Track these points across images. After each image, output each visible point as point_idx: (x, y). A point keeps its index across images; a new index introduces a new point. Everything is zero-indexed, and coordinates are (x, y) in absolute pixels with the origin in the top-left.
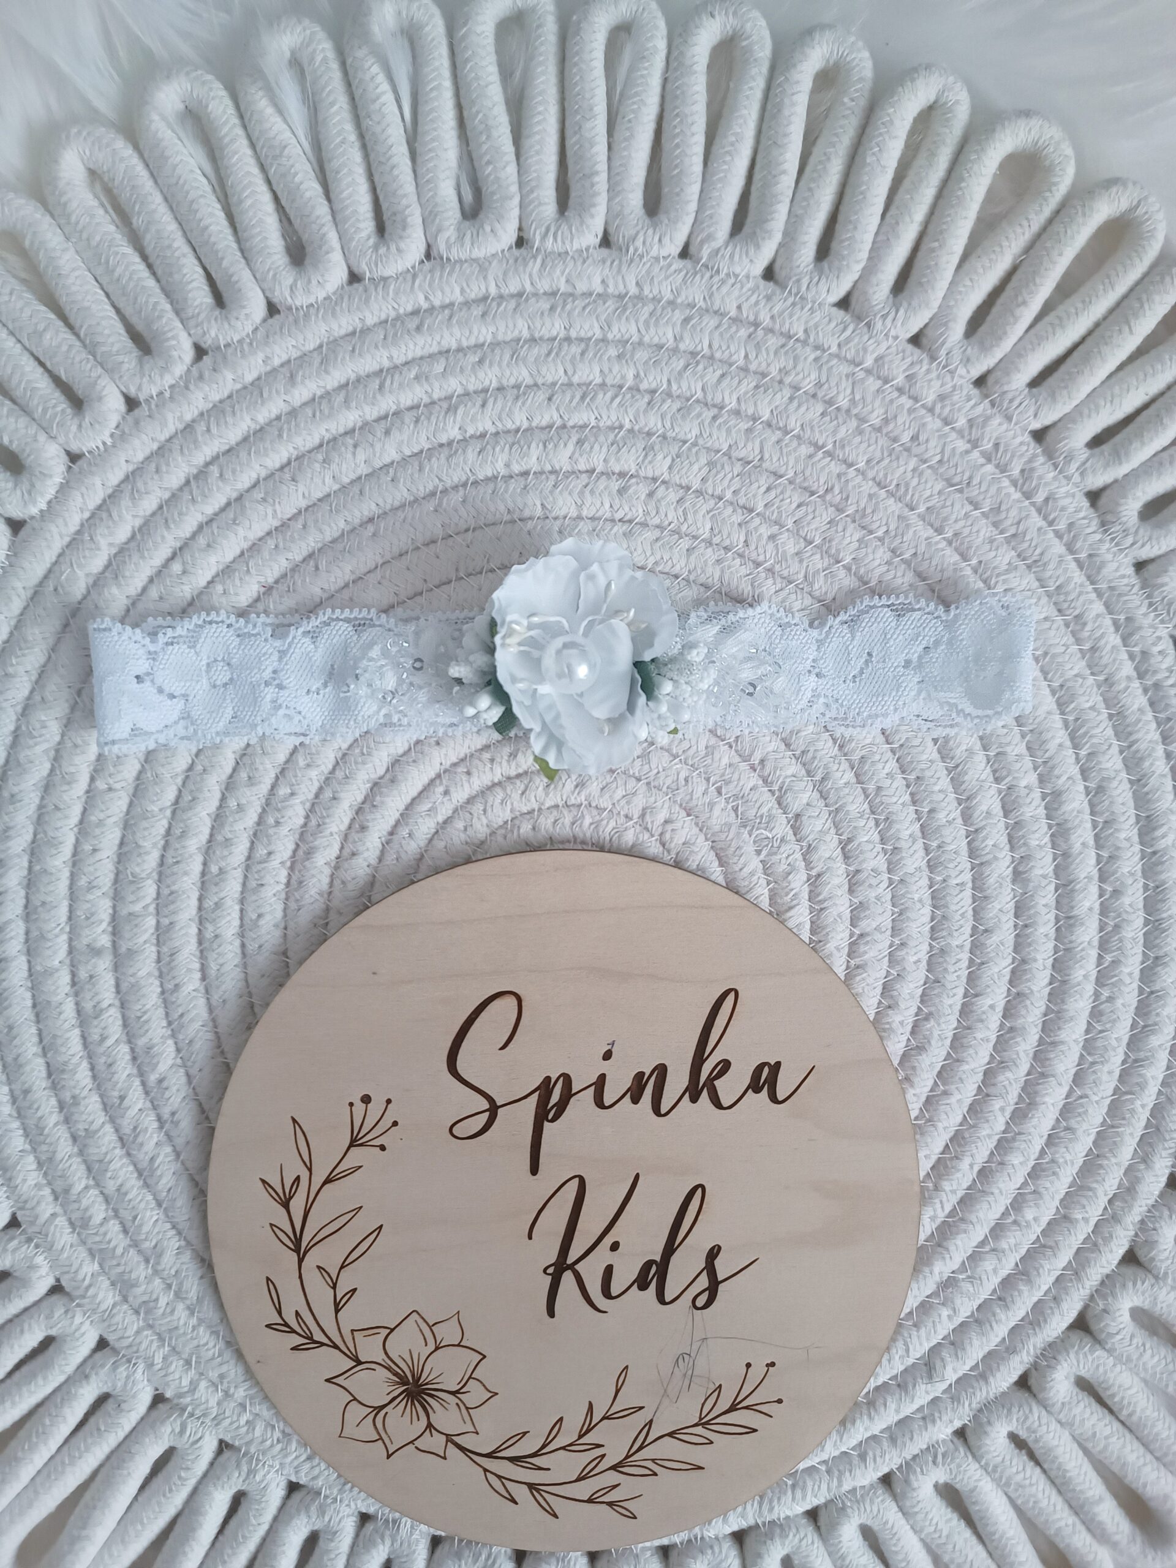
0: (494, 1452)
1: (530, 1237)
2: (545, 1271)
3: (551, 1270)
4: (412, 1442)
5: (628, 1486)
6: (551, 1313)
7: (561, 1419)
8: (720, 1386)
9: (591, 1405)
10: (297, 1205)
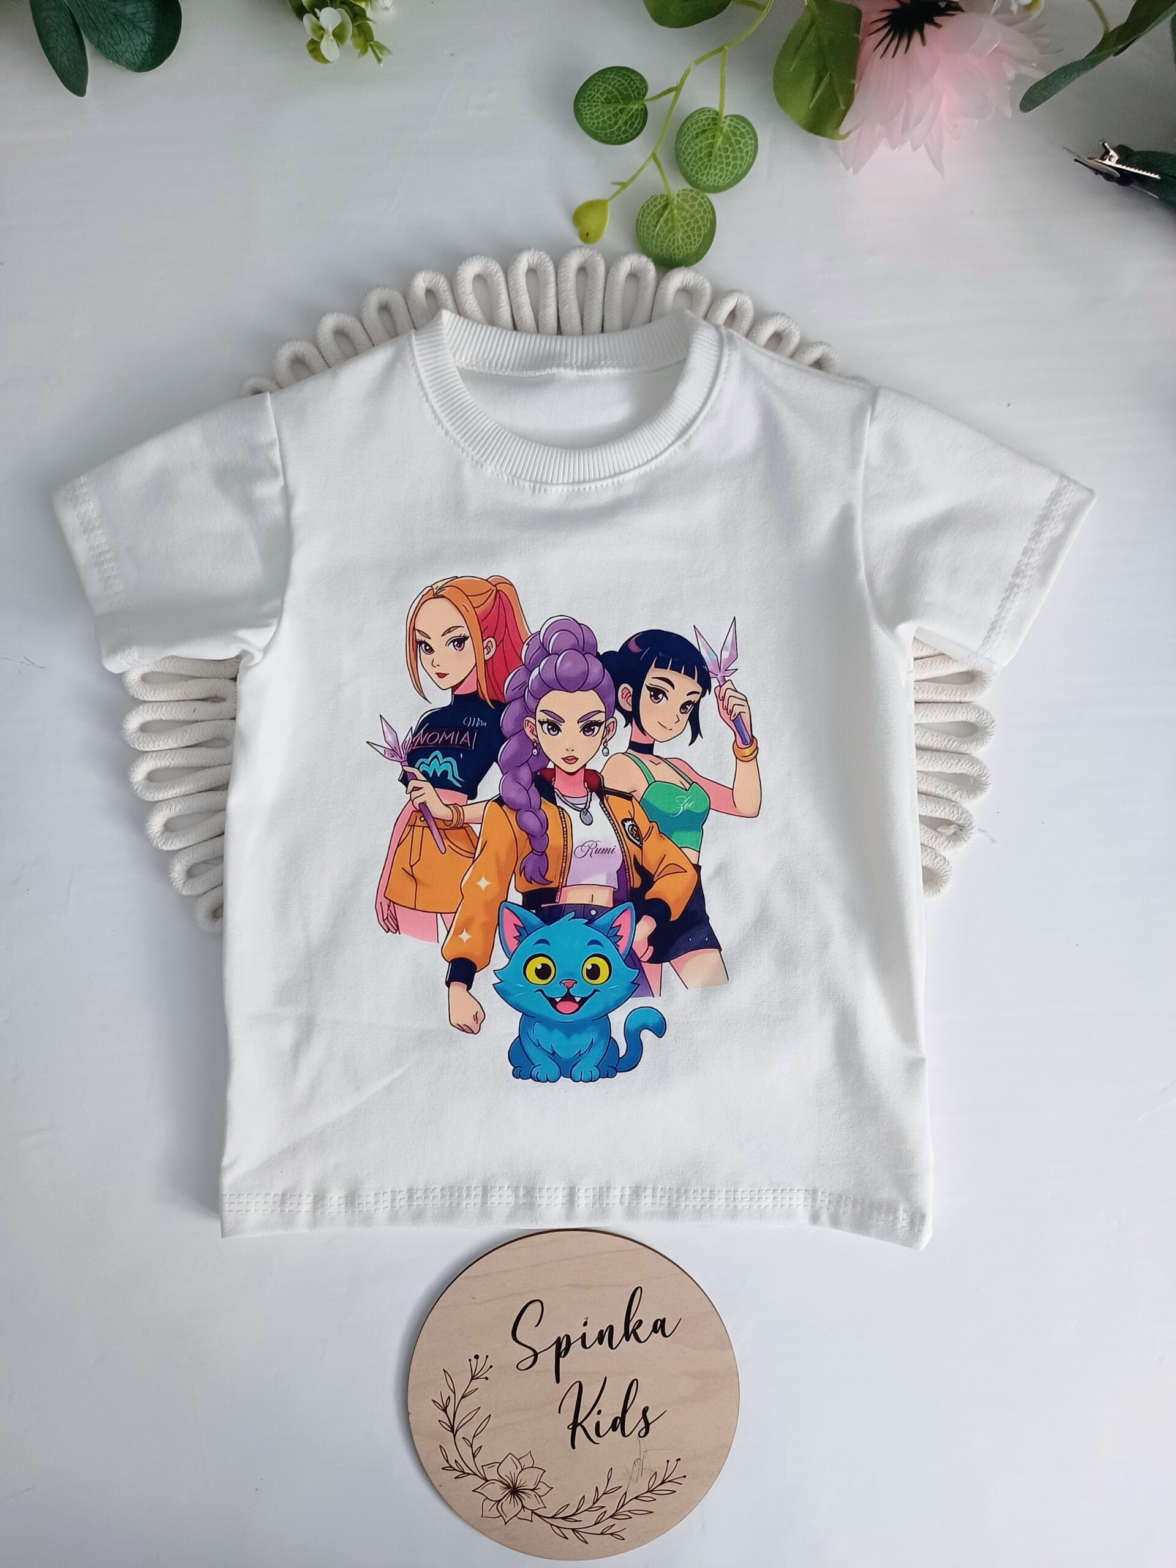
0: (555, 1515)
1: (559, 1412)
2: (568, 1428)
3: (571, 1427)
4: (516, 1515)
5: (618, 1525)
6: (573, 1447)
7: (584, 1497)
8: (656, 1473)
9: (597, 1487)
10: (451, 1410)
